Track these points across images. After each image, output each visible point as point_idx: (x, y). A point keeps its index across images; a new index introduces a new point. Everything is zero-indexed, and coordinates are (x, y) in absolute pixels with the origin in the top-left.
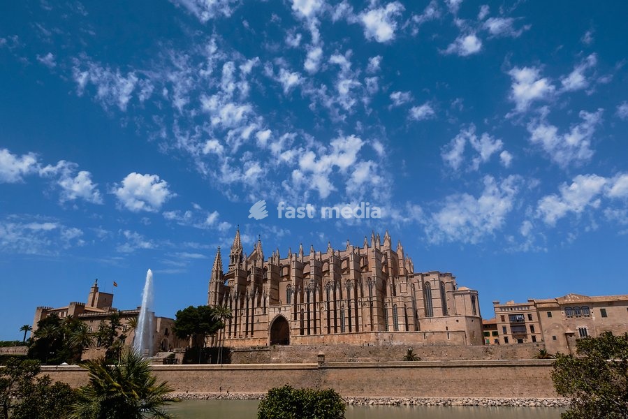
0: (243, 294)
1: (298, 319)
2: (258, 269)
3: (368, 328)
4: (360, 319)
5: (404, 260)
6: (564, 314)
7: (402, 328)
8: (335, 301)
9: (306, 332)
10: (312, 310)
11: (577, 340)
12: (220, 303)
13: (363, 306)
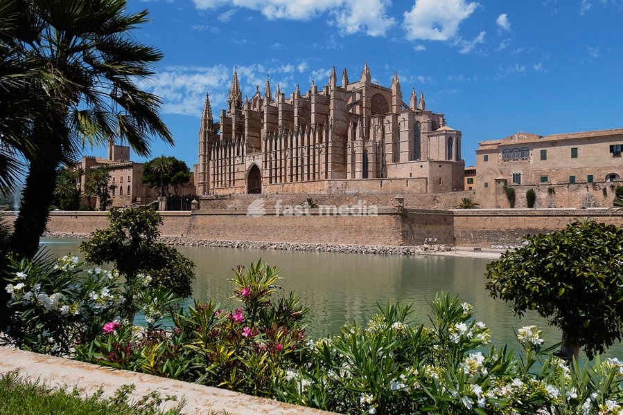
1: (268, 167)
3: (323, 177)
4: (317, 166)
6: (501, 158)
8: (297, 148)
9: (274, 181)
11: (505, 188)
12: (210, 153)
13: (320, 153)
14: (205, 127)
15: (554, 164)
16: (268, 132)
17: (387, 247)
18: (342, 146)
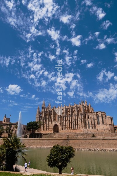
0: (45, 118)
1: (61, 125)
2: (50, 111)
3: (81, 128)
4: (79, 125)
5: (91, 108)
7: (91, 128)
8: (71, 120)
9: (63, 129)
10: (65, 122)
13: (79, 121)
14: (38, 114)
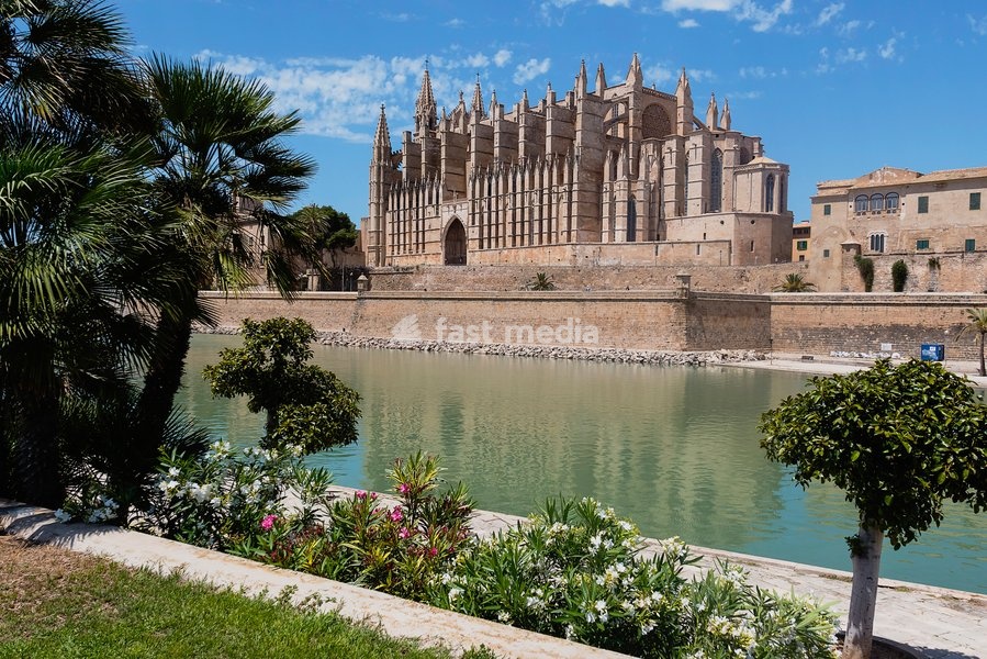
1: (477, 223)
3: (563, 238)
4: (554, 221)
6: (852, 209)
8: (523, 193)
9: (486, 244)
11: (857, 258)
12: (386, 200)
13: (559, 200)
14: (379, 159)
15: (940, 219)
16: (477, 167)
17: (662, 353)
18: (594, 189)
